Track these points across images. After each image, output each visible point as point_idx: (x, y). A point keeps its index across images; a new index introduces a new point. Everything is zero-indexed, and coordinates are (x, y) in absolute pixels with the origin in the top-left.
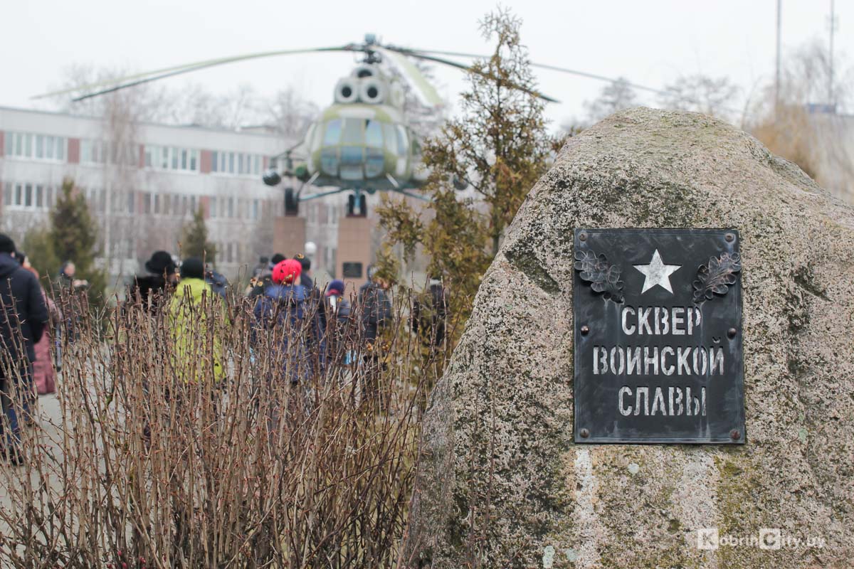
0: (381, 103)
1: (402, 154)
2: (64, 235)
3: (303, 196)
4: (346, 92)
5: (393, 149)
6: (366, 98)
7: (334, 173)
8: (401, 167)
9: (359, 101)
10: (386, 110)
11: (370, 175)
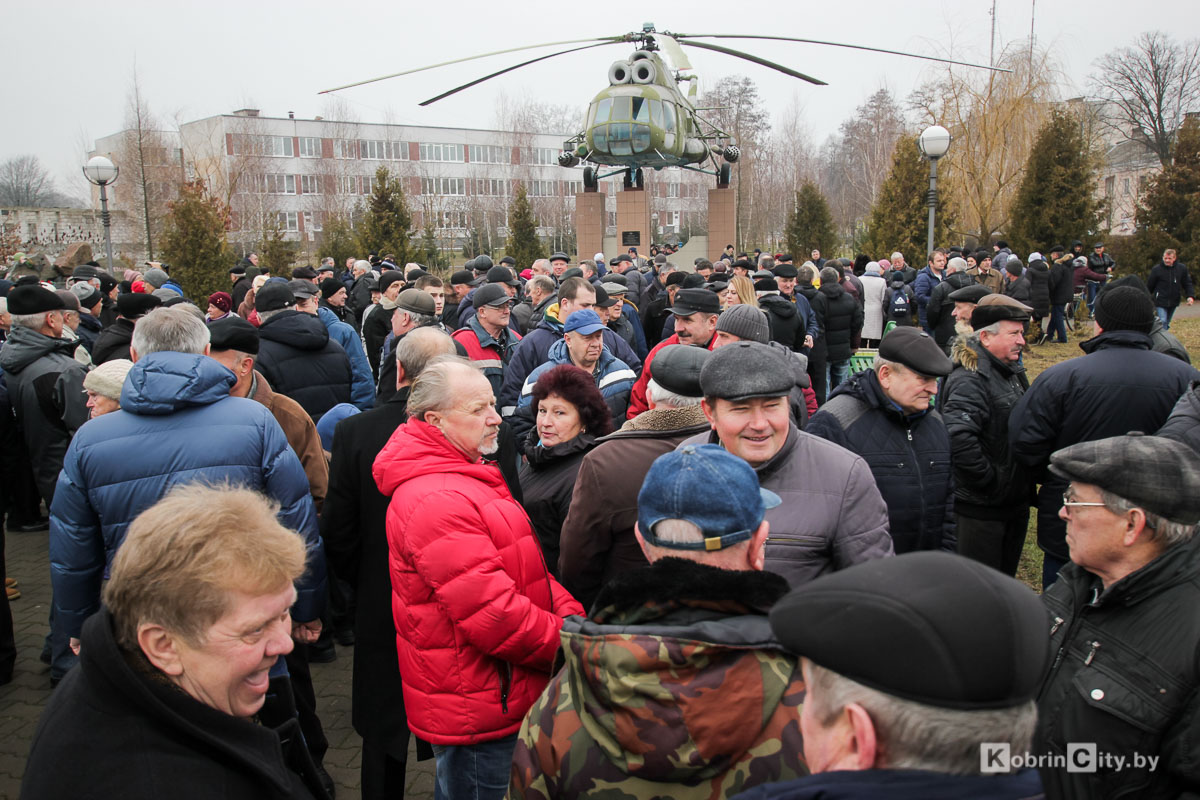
0: (651, 82)
1: (670, 129)
2: (381, 218)
3: (600, 174)
4: (620, 74)
5: (660, 124)
6: (637, 79)
7: (606, 150)
8: (669, 141)
9: (631, 82)
10: (656, 89)
11: (638, 150)
